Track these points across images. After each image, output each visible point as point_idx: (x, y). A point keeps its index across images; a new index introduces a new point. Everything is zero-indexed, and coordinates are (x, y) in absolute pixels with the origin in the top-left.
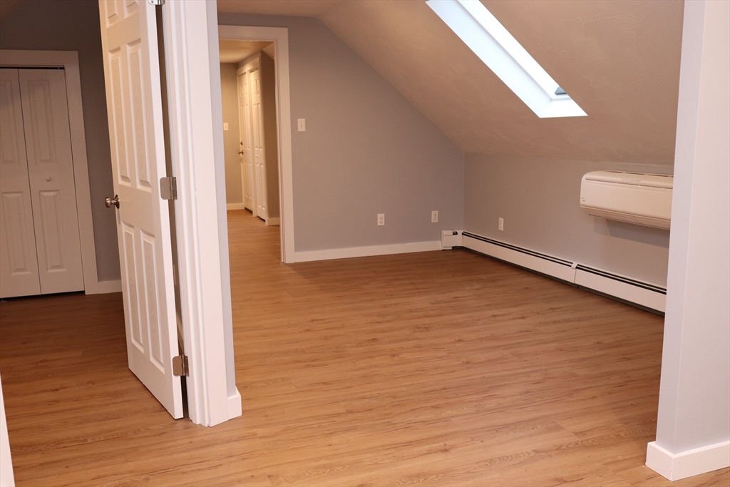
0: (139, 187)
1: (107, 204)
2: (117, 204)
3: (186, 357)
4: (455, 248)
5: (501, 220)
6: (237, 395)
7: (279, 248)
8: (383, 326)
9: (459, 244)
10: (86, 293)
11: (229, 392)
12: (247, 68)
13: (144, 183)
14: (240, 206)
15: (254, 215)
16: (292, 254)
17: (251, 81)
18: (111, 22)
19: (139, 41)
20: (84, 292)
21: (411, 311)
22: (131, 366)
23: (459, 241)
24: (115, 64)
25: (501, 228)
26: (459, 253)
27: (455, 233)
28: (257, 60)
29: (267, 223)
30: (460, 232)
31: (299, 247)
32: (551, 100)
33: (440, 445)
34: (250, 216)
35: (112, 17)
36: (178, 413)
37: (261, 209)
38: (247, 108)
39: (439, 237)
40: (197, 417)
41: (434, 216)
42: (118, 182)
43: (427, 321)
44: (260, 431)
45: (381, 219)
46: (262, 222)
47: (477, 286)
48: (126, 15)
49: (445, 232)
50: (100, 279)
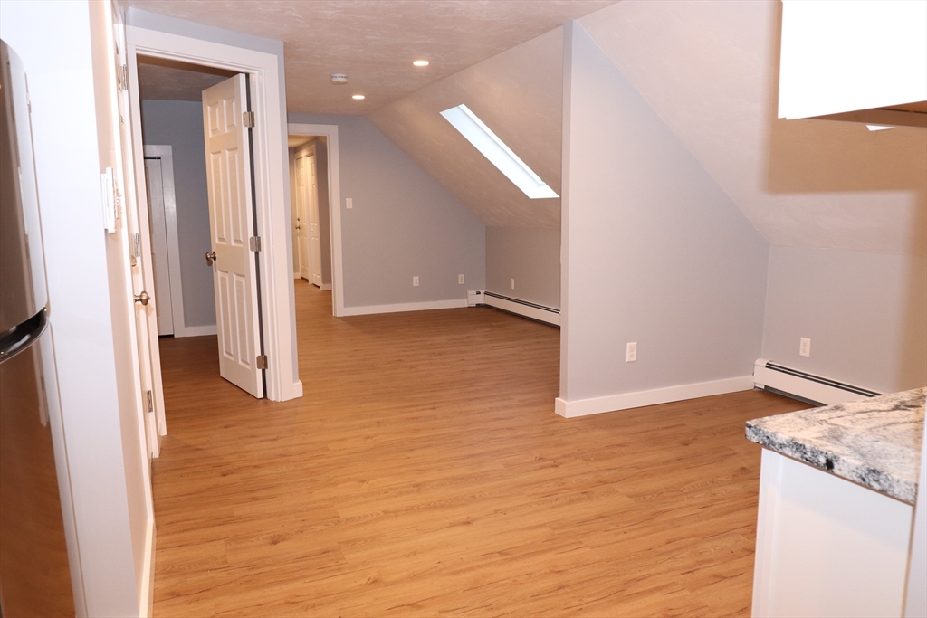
0: (233, 244)
1: (207, 258)
2: (215, 259)
3: (266, 357)
4: (478, 306)
5: (513, 280)
6: (300, 383)
7: (331, 306)
8: (408, 353)
9: (481, 302)
10: (175, 336)
11: (294, 381)
12: (304, 153)
13: (237, 241)
14: (299, 276)
15: (310, 282)
16: (341, 309)
17: (307, 164)
18: (213, 133)
19: (236, 149)
20: (173, 335)
21: (431, 345)
22: (222, 374)
23: (481, 299)
24: (216, 162)
25: (513, 287)
26: (481, 309)
27: (478, 293)
28: (314, 146)
29: (321, 289)
30: (482, 292)
31: (347, 303)
32: (539, 185)
33: (432, 406)
34: (306, 284)
35: (214, 131)
36: (260, 395)
37: (315, 277)
38: (303, 188)
39: (466, 297)
40: (272, 396)
41: (461, 279)
42: (216, 241)
43: (442, 350)
44: (315, 403)
45: (416, 281)
46: (317, 289)
47: (487, 329)
48: (226, 131)
49: (470, 292)
50: (187, 324)
